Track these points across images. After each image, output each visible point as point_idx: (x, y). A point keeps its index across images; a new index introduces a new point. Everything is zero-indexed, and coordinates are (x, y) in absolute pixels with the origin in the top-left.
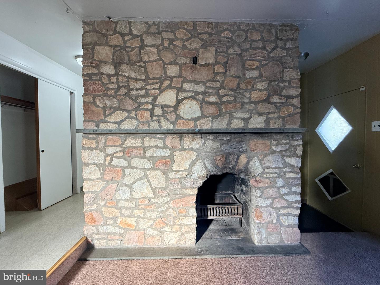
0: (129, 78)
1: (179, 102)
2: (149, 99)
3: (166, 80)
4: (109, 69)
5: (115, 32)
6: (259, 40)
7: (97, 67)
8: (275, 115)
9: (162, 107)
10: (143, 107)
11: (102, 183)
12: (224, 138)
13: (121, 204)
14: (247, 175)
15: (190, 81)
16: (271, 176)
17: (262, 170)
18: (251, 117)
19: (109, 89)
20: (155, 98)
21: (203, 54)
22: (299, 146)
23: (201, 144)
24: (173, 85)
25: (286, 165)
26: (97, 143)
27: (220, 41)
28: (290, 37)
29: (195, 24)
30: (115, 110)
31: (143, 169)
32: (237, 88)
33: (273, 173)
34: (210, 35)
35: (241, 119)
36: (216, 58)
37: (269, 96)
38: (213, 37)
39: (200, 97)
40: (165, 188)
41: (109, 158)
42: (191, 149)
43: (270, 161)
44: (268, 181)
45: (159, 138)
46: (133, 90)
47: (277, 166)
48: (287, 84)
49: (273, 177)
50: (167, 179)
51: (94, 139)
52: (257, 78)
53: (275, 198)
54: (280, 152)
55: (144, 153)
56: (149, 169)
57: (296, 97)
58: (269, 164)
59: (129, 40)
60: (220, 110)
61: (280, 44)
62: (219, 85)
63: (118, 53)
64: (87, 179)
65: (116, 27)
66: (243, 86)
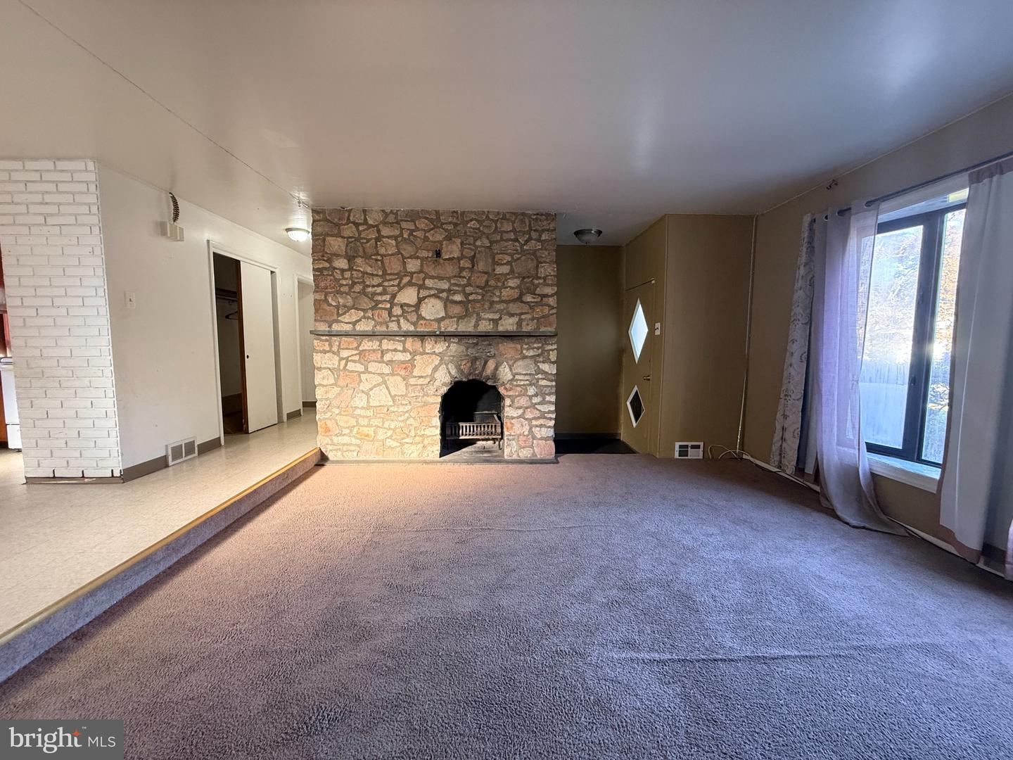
0: (364, 273)
1: (420, 300)
2: (387, 297)
3: (405, 276)
4: (342, 263)
5: (349, 222)
6: (510, 231)
7: (329, 261)
8: (529, 316)
9: (402, 306)
10: (380, 306)
11: (337, 390)
12: (470, 341)
13: (358, 412)
14: (495, 382)
15: (432, 277)
16: (522, 383)
17: (512, 377)
18: (500, 318)
19: (342, 285)
20: (394, 296)
21: (447, 247)
22: (552, 350)
23: (445, 348)
24: (413, 281)
25: (539, 371)
26: (331, 345)
27: (466, 232)
28: (545, 227)
29: (437, 212)
30: (349, 309)
31: (381, 374)
32: (486, 285)
33: (524, 380)
34: (456, 225)
35: (490, 320)
36: (462, 251)
37: (521, 295)
38: (458, 228)
39: (444, 295)
40: (406, 395)
41: (344, 361)
42: (434, 353)
43: (520, 367)
44: (519, 389)
45: (398, 341)
46: (369, 286)
47: (529, 372)
48: (541, 281)
49: (524, 385)
50: (407, 385)
51: (326, 340)
52: (508, 274)
53: (527, 408)
54: (532, 357)
55: (382, 357)
56: (388, 375)
57: (552, 295)
58: (520, 370)
59: (364, 230)
60: (467, 310)
61: (534, 235)
62: (464, 282)
63: (352, 245)
64: (320, 385)
65: (349, 216)
66: (492, 283)
